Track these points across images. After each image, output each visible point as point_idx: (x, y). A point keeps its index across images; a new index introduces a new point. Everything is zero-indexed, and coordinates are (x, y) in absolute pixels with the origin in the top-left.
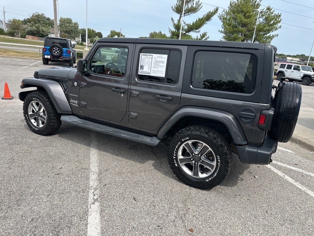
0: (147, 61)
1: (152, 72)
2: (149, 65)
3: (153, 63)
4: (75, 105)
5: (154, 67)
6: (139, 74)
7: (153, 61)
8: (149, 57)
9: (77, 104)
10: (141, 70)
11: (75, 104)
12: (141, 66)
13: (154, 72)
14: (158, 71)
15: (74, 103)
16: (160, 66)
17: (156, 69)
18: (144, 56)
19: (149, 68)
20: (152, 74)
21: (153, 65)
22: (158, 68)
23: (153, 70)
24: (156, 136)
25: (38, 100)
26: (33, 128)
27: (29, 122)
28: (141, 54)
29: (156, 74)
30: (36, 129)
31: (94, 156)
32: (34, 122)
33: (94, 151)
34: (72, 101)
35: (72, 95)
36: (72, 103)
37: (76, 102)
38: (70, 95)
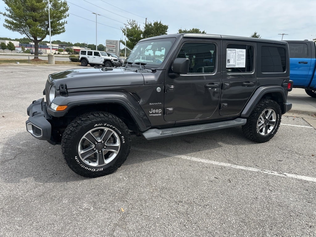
0: (232, 55)
1: (236, 63)
2: (234, 59)
3: (237, 57)
4: (158, 115)
5: (238, 60)
6: (227, 67)
7: (236, 55)
8: (233, 51)
9: (160, 113)
10: (228, 63)
11: (158, 113)
12: (228, 60)
13: (238, 64)
14: (241, 63)
15: (156, 113)
16: (242, 59)
17: (239, 62)
18: (230, 51)
19: (234, 61)
20: (237, 66)
21: (237, 58)
22: (240, 60)
24: (240, 117)
25: (106, 125)
26: (94, 170)
27: (82, 166)
28: (227, 49)
29: (240, 66)
30: (99, 170)
31: (194, 159)
32: (90, 162)
33: (184, 157)
34: (153, 111)
35: (153, 104)
36: (153, 113)
37: (160, 111)
38: (150, 104)
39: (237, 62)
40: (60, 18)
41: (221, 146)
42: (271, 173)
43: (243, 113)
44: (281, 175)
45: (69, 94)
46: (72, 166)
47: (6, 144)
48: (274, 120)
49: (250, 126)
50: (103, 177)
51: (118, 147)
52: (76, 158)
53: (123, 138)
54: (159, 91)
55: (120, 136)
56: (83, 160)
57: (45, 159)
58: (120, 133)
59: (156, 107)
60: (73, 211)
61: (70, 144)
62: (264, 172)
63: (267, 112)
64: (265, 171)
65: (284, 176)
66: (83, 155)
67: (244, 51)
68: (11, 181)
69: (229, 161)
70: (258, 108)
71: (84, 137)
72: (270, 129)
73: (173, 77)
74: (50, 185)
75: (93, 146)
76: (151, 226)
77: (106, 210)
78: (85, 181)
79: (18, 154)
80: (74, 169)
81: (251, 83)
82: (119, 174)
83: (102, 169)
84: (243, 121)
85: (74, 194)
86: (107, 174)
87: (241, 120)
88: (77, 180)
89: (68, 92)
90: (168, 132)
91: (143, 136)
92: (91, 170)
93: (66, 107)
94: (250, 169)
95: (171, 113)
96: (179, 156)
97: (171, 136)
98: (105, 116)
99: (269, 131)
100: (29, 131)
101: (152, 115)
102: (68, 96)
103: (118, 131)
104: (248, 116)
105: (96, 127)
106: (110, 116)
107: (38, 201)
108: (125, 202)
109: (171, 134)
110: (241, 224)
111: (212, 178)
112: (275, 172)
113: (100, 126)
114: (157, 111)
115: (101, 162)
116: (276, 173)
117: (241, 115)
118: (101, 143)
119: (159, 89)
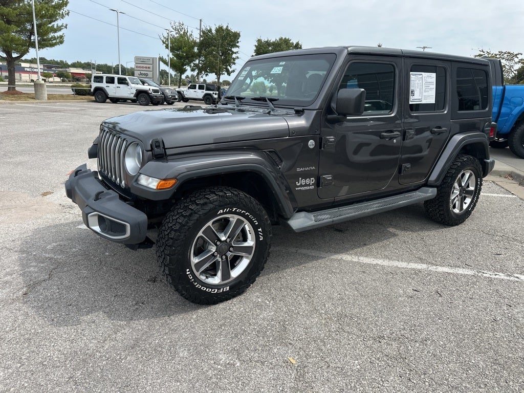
0: (418, 84)
1: (423, 98)
2: (420, 90)
3: (423, 87)
4: (308, 188)
5: (425, 92)
6: (410, 103)
8: (419, 76)
9: (313, 184)
10: (412, 97)
11: (309, 185)
12: (412, 91)
13: (426, 98)
14: (429, 96)
15: (306, 185)
16: (430, 89)
17: (427, 94)
18: (414, 77)
19: (420, 93)
20: (424, 102)
21: (424, 89)
22: (428, 91)
23: (424, 96)
24: (427, 185)
25: (236, 210)
26: (215, 291)
27: (197, 285)
28: (411, 73)
29: (428, 100)
30: (223, 290)
31: (365, 260)
32: (207, 277)
33: (346, 257)
34: (302, 182)
35: (301, 169)
36: (301, 186)
37: (312, 181)
38: (298, 170)
39: (424, 94)
40: (53, 18)
41: (394, 235)
42: (494, 276)
43: (430, 179)
44: (512, 278)
45: (169, 158)
46: (180, 287)
47: (22, 251)
48: (472, 188)
49: (440, 200)
50: (229, 302)
51: (251, 247)
52: (188, 271)
53: (260, 231)
54: (311, 147)
55: (255, 228)
56: (197, 274)
57: (109, 276)
58: (257, 223)
59: (306, 175)
60: (207, 371)
61: (179, 248)
62: (485, 275)
63: (463, 175)
64: (483, 273)
65: (517, 279)
66: (198, 266)
67: (434, 75)
68: (64, 322)
69: (421, 260)
70: (452, 169)
71: (200, 234)
72: (465, 203)
73: (333, 122)
74: (141, 324)
75: (213, 249)
76: (355, 386)
77: (263, 363)
78: (200, 311)
79: (54, 269)
80: (184, 292)
81: (443, 129)
82: (253, 294)
83: (228, 287)
84: (431, 192)
85: (193, 338)
86: (234, 296)
87: (428, 190)
88: (184, 311)
89: (168, 153)
90: (326, 217)
91: (289, 227)
92: (211, 291)
93: (173, 182)
94: (461, 271)
95: (329, 183)
96: (338, 257)
97: (332, 223)
98: (234, 194)
99: (465, 207)
100: (93, 228)
101: (299, 188)
102: (167, 161)
103: (253, 220)
104: (439, 183)
105: (221, 214)
106: (242, 194)
107: (133, 358)
108: (290, 346)
109: (331, 220)
110: (496, 367)
111: (410, 291)
112: (500, 274)
113: (226, 213)
114: (308, 181)
115: (226, 275)
116: (502, 276)
117: (429, 182)
118: (225, 243)
119: (311, 143)
